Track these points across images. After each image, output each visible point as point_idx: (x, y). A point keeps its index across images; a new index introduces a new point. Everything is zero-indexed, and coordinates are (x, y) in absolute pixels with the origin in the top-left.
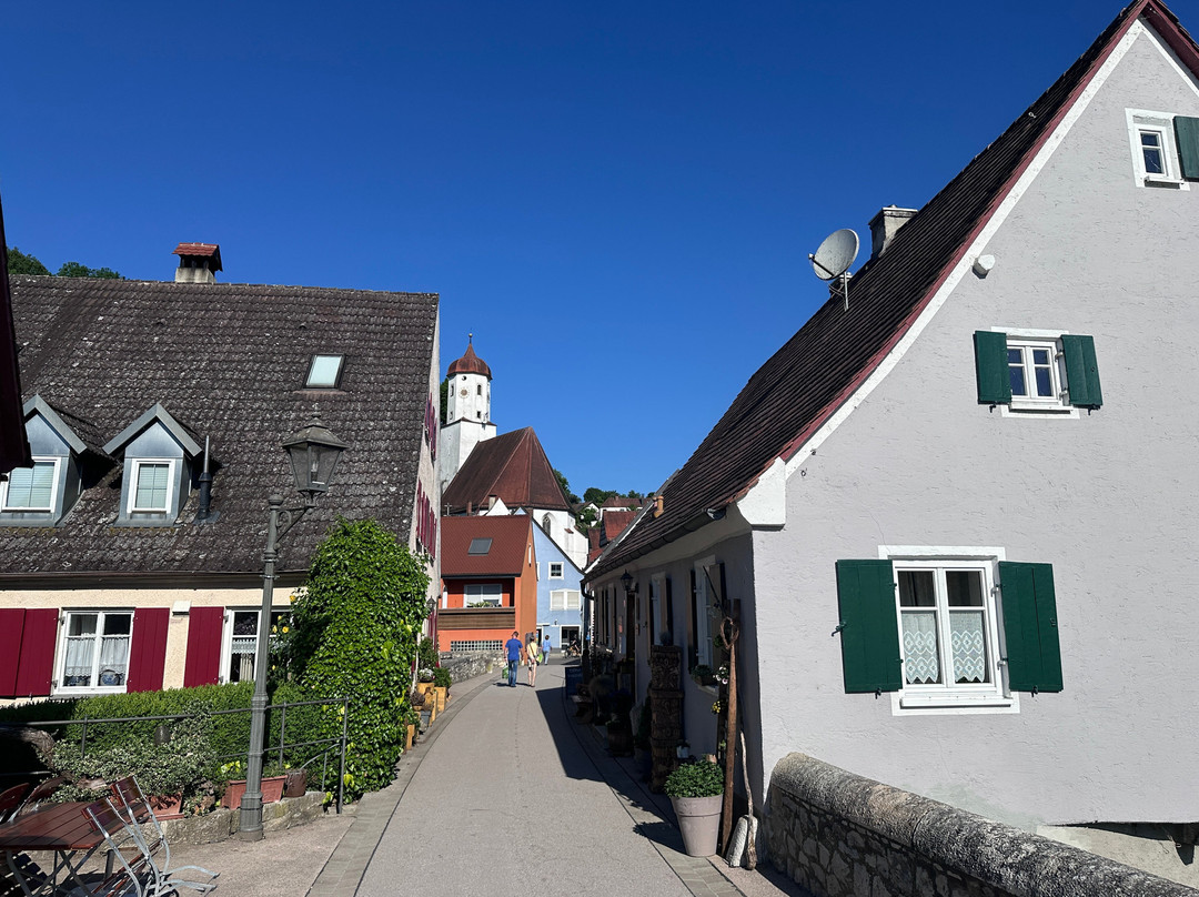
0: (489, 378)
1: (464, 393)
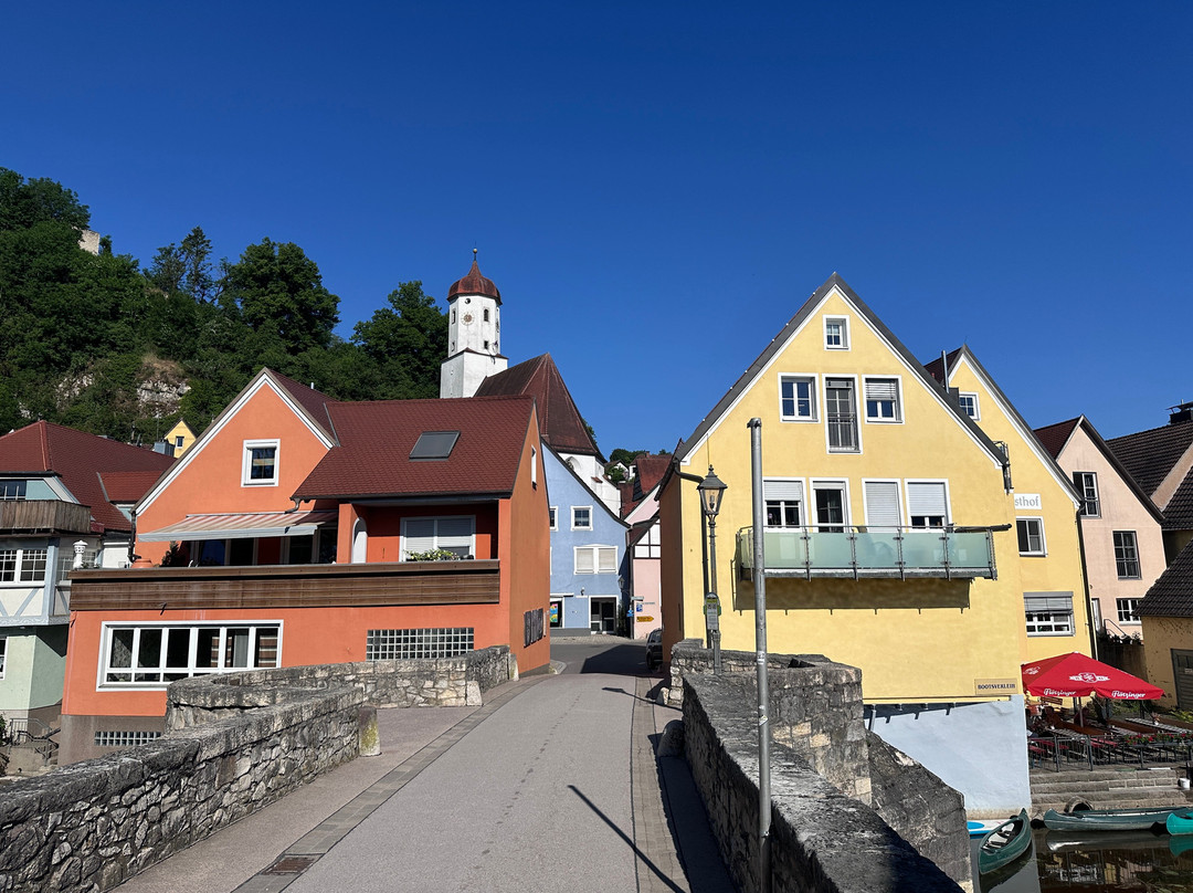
0: (499, 303)
1: (468, 319)
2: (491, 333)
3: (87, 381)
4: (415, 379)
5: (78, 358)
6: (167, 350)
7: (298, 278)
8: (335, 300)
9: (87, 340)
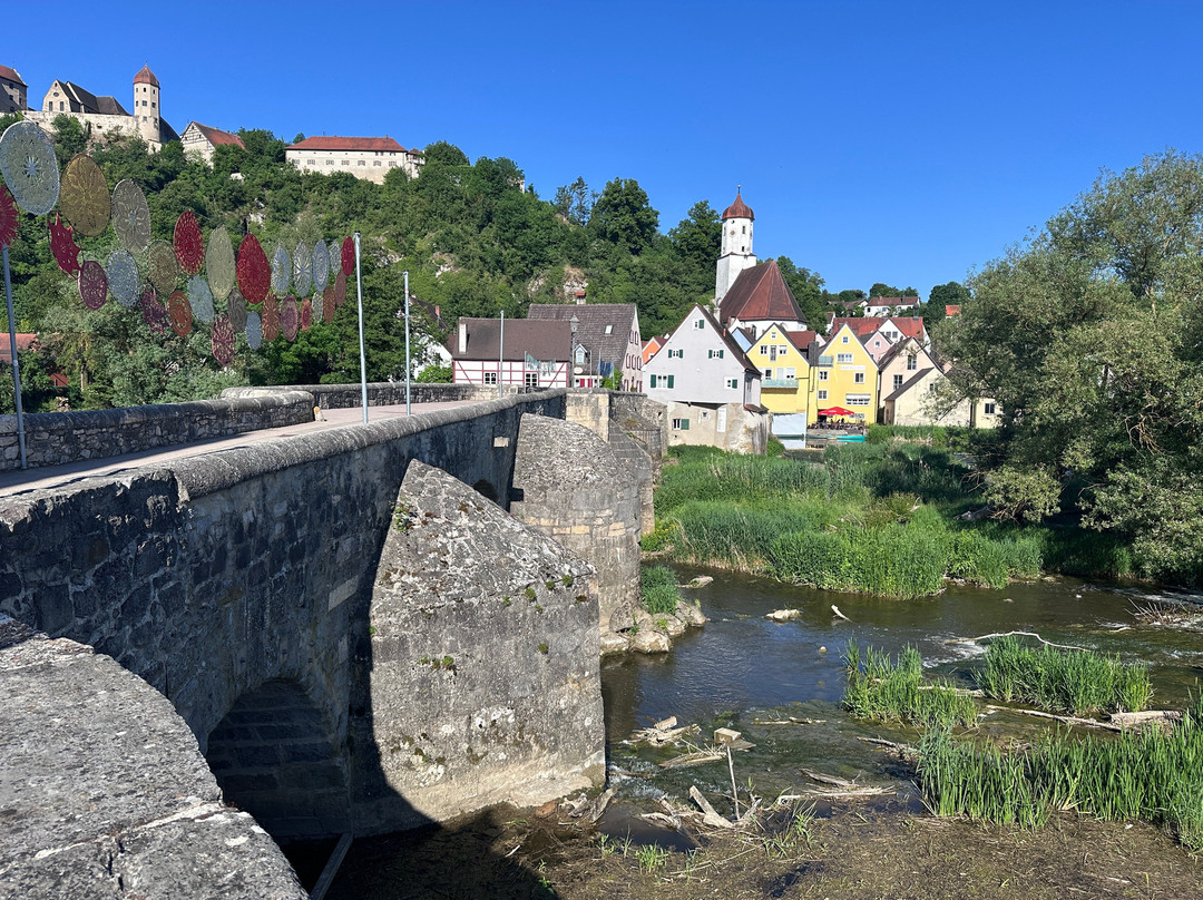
0: (752, 219)
1: (733, 233)
2: (747, 241)
3: (541, 282)
4: (703, 266)
5: (536, 270)
6: (576, 263)
7: (636, 204)
8: (657, 214)
9: (539, 261)
